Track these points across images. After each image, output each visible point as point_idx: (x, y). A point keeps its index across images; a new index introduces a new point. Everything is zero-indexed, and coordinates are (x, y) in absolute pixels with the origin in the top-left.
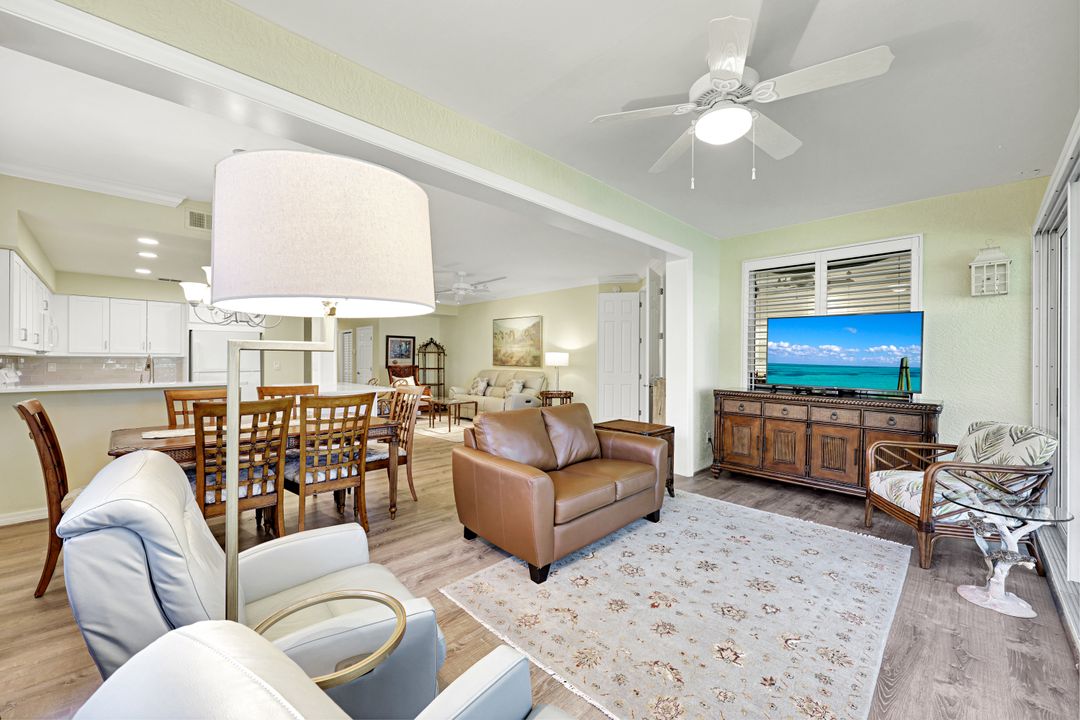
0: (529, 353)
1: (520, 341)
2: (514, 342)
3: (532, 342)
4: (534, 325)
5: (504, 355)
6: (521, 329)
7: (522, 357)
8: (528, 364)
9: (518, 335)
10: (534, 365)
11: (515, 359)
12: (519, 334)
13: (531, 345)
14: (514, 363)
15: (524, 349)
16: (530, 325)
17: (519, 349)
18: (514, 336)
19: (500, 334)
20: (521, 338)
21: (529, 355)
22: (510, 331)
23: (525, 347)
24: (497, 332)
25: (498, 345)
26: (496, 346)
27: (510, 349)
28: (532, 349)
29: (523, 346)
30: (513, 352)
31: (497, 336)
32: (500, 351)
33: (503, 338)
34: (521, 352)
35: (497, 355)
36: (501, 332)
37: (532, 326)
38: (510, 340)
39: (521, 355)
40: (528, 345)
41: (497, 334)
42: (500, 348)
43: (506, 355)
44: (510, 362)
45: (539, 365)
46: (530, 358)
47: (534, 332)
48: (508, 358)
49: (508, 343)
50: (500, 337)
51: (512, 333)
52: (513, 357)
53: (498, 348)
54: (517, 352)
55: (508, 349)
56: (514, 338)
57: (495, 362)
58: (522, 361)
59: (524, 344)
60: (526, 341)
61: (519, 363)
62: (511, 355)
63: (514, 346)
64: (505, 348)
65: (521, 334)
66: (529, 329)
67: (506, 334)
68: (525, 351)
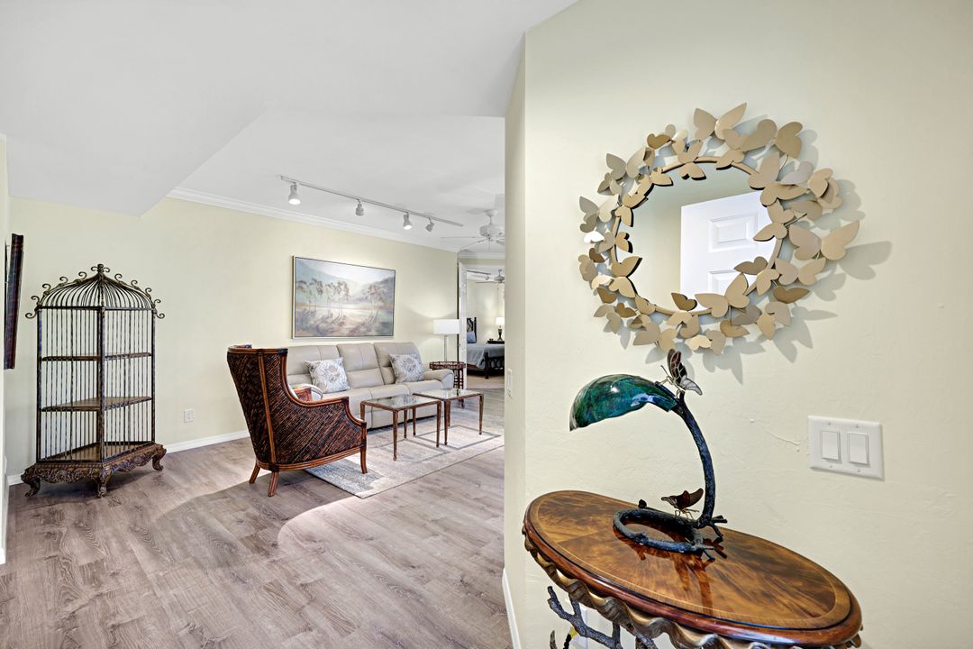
0: (375, 319)
1: (360, 300)
2: (347, 299)
3: (380, 304)
4: (386, 281)
5: (324, 320)
7: (363, 324)
8: (373, 333)
9: (354, 291)
10: (382, 335)
11: (348, 326)
12: (359, 289)
13: (381, 308)
14: (346, 332)
15: (368, 313)
16: (380, 280)
17: (357, 312)
18: (347, 291)
19: (311, 284)
20: (362, 296)
21: (375, 321)
22: (339, 283)
23: (369, 309)
24: (304, 279)
25: (308, 303)
26: (303, 304)
27: (337, 310)
28: (380, 313)
29: (365, 309)
30: (345, 316)
31: (304, 286)
32: (313, 313)
33: (321, 292)
34: (360, 316)
35: (302, 321)
36: (316, 281)
37: (382, 282)
38: (337, 297)
39: (360, 320)
40: (375, 307)
41: (305, 283)
42: (308, 308)
43: (329, 320)
44: (338, 331)
45: (391, 334)
46: (377, 325)
47: (385, 290)
48: (333, 326)
49: (333, 301)
50: (314, 288)
51: (342, 287)
52: (343, 323)
53: (303, 307)
54: (352, 316)
55: (333, 311)
56: (347, 295)
57: (301, 331)
58: (363, 329)
59: (368, 304)
60: (371, 302)
61: (357, 332)
62: (341, 321)
63: (347, 306)
64: (326, 308)
65: (362, 291)
66: (377, 285)
67: (329, 286)
68: (368, 315)
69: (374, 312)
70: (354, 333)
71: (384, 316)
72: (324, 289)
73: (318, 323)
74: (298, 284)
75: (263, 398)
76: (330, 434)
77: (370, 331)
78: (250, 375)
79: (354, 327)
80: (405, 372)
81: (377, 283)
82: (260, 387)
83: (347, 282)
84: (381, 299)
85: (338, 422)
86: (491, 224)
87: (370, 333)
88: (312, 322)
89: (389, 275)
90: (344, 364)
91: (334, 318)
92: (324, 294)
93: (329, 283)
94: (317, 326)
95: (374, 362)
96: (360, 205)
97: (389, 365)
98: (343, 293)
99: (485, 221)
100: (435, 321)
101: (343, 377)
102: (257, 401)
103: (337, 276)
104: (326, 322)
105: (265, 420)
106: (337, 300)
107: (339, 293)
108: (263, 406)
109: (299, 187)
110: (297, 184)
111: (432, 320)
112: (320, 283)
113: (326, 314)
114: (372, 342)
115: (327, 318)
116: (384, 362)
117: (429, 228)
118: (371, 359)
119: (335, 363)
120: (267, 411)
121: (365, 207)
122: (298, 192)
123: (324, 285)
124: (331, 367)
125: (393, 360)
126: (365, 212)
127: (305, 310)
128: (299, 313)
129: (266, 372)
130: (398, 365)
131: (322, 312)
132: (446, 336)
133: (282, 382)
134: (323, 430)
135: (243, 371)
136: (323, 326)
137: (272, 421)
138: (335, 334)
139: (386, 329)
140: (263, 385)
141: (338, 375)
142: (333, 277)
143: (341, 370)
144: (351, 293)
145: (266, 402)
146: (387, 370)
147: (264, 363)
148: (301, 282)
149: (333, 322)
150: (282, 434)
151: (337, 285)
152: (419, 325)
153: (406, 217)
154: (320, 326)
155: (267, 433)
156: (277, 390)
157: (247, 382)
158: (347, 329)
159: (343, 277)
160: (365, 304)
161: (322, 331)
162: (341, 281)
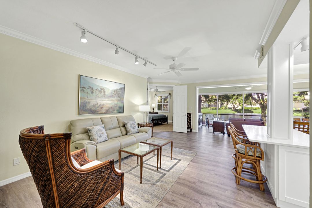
1: (110, 97)
2: (105, 96)
3: (119, 99)
4: (121, 89)
5: (94, 106)
6: (111, 89)
7: (111, 108)
9: (108, 93)
10: (119, 112)
11: (105, 109)
12: (110, 92)
13: (119, 100)
14: (104, 111)
15: (113, 102)
16: (119, 88)
17: (108, 102)
18: (105, 93)
19: (88, 89)
20: (110, 95)
21: (116, 106)
22: (101, 89)
23: (114, 101)
24: (85, 86)
25: (86, 98)
26: (84, 98)
27: (100, 101)
28: (118, 103)
29: (112, 101)
30: (103, 104)
31: (84, 89)
32: (89, 103)
33: (93, 92)
34: (110, 104)
35: (84, 107)
36: (90, 87)
37: (119, 89)
38: (100, 95)
39: (110, 106)
40: (116, 100)
41: (85, 88)
42: (86, 100)
43: (96, 106)
44: (101, 111)
45: (123, 112)
46: (117, 108)
47: (121, 93)
48: (98, 108)
49: (99, 97)
50: (89, 91)
51: (102, 91)
52: (103, 107)
53: (84, 100)
54: (107, 104)
55: (98, 101)
56: (104, 94)
57: (83, 111)
58: (111, 110)
59: (113, 99)
60: (115, 98)
61: (109, 111)
62: (102, 106)
63: (104, 99)
64: (95, 101)
65: (111, 93)
66: (117, 90)
67: (96, 90)
68: (113, 103)
69: (116, 102)
70: (107, 112)
71: (120, 104)
72: (94, 91)
73: (91, 108)
74: (81, 88)
75: (49, 174)
76: (103, 188)
77: (114, 111)
78: (38, 156)
79: (107, 109)
80: (132, 129)
81: (118, 89)
82: (47, 165)
83: (105, 89)
84: (119, 96)
85: (108, 178)
86: (174, 63)
87: (114, 112)
88: (88, 107)
89: (122, 86)
90: (105, 128)
91: (99, 105)
92: (94, 94)
93: (97, 88)
94: (91, 109)
96: (117, 49)
97: (124, 126)
98: (103, 93)
99: (172, 62)
100: (140, 106)
101: (105, 134)
102: (44, 176)
103: (100, 85)
104: (95, 107)
105: (52, 189)
106: (100, 96)
107: (101, 93)
108: (49, 180)
109: (86, 33)
110: (86, 30)
111: (139, 105)
112: (92, 89)
113: (95, 103)
114: (116, 115)
115: (96, 105)
116: (121, 125)
118: (116, 124)
119: (101, 127)
120: (54, 183)
121: (119, 50)
122: (86, 35)
123: (94, 90)
124: (99, 129)
125: (126, 124)
126: (119, 53)
127: (85, 101)
128: (82, 103)
129: (52, 153)
131: (93, 102)
132: (144, 112)
133: (66, 159)
134: (98, 187)
135: (31, 154)
136: (93, 109)
137: (58, 190)
138: (99, 112)
139: (121, 110)
140: (50, 163)
141: (103, 133)
142: (98, 86)
143: (104, 130)
144: (106, 93)
145: (52, 176)
146: (123, 129)
147: (50, 146)
148: (83, 87)
149: (98, 107)
150: (66, 199)
151: (100, 90)
152: (133, 108)
153: (136, 59)
154: (92, 109)
155: (54, 199)
156: (62, 166)
157: (35, 161)
158: (104, 110)
159: (103, 86)
160: (112, 98)
161: (93, 111)
162: (102, 88)
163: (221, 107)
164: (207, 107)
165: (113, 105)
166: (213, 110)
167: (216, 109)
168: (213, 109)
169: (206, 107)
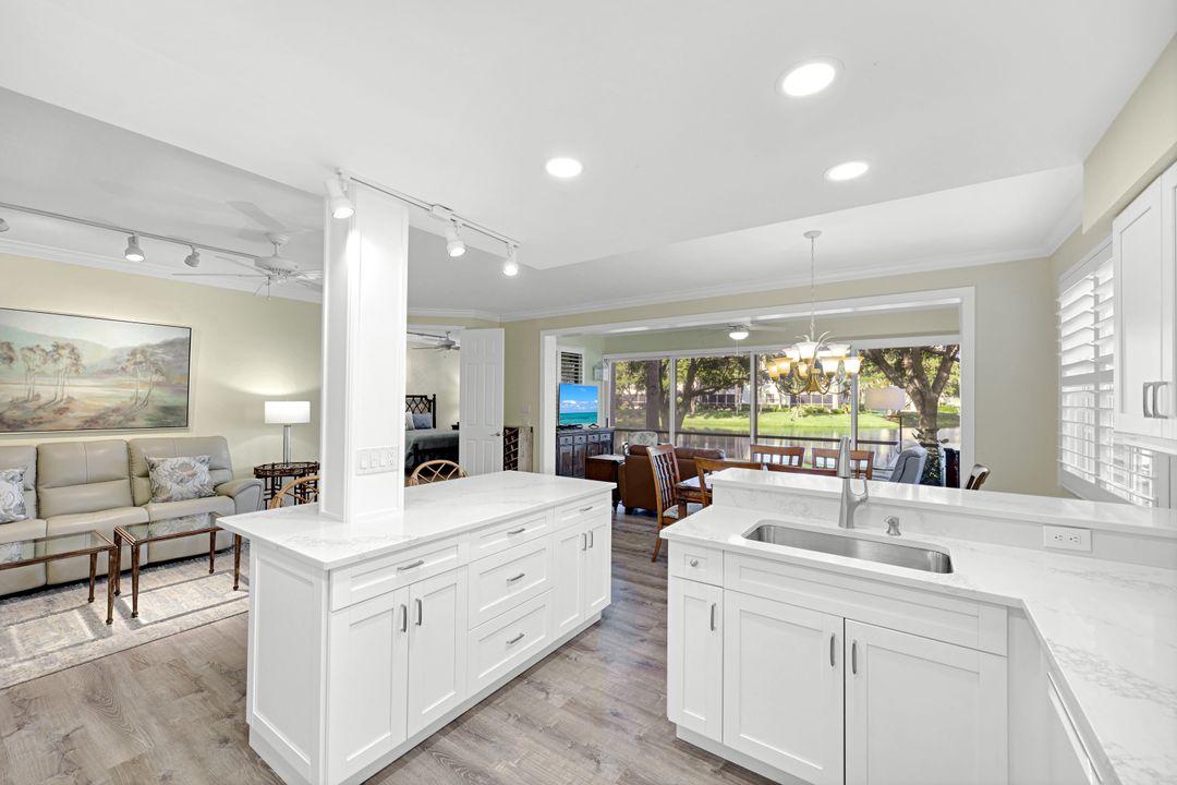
0: (144, 401)
1: (109, 372)
2: (77, 371)
3: (157, 378)
4: (169, 344)
5: (16, 405)
6: (113, 347)
7: (117, 410)
9: (94, 359)
10: (165, 425)
11: (79, 415)
12: (105, 355)
13: (158, 384)
14: (75, 423)
15: (127, 392)
16: (158, 341)
17: (98, 391)
18: (76, 359)
20: (112, 366)
21: (144, 405)
22: (56, 346)
23: (130, 386)
27: (52, 389)
28: (156, 392)
29: (120, 385)
30: (70, 398)
34: (109, 397)
37: (160, 346)
38: (50, 367)
39: (108, 405)
40: (144, 384)
43: (29, 405)
44: (55, 420)
45: (182, 425)
46: (151, 410)
47: (168, 358)
48: (41, 413)
49: (43, 374)
51: (65, 352)
52: (67, 409)
54: (88, 397)
55: (38, 389)
56: (75, 364)
59: (126, 379)
60: (134, 374)
61: (101, 422)
62: (62, 405)
63: (77, 382)
64: (23, 386)
65: (115, 358)
66: (150, 350)
67: (31, 349)
68: (129, 395)
69: (143, 392)
70: (92, 424)
71: (166, 397)
72: (18, 355)
77: (132, 420)
79: (94, 414)
80: (173, 484)
81: (151, 346)
83: (74, 344)
84: (158, 371)
86: (275, 256)
87: (133, 424)
89: (178, 334)
91: (42, 401)
92: (19, 364)
93: (31, 345)
94: (0, 415)
95: (122, 470)
97: (147, 474)
98: (66, 361)
103: (50, 334)
104: (23, 408)
107: (56, 360)
112: (8, 346)
113: (22, 394)
114: (128, 437)
115: (27, 401)
116: (139, 469)
117: (191, 261)
118: (116, 465)
123: (17, 349)
125: (153, 467)
130: (162, 475)
131: (12, 392)
132: (286, 426)
136: (13, 414)
138: (44, 427)
139: (172, 417)
142: (41, 336)
144: (84, 361)
146: (141, 483)
149: (40, 407)
151: (49, 349)
153: (132, 241)
154: (8, 414)
158: (76, 418)
159: (68, 337)
160: (120, 378)
161: (11, 423)
162: (61, 343)
163: (840, 404)
164: (789, 404)
165: (128, 400)
166: (810, 417)
167: (821, 412)
168: (809, 412)
169: (786, 406)
